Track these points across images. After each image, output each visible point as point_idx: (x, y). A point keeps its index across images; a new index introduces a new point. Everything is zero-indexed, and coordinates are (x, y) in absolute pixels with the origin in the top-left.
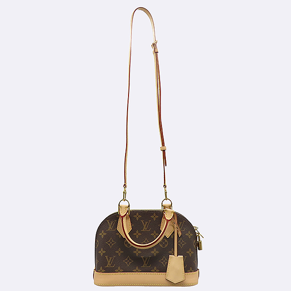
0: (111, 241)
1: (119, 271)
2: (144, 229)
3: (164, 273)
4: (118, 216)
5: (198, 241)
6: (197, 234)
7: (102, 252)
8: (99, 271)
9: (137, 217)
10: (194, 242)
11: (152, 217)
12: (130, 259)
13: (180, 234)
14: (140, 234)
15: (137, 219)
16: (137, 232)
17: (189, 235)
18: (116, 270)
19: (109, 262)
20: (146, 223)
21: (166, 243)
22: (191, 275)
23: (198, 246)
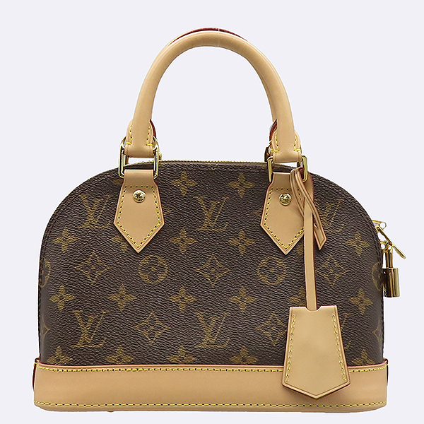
0: (94, 262)
1: (120, 361)
2: (208, 224)
3: (274, 368)
4: (115, 182)
5: (384, 267)
6: (383, 247)
7: (62, 298)
8: (52, 359)
9: (184, 185)
10: (375, 267)
11: (233, 185)
12: (158, 322)
13: (322, 239)
14: (191, 241)
15: (184, 191)
16: (183, 233)
17: (358, 244)
18: (110, 358)
19: (85, 330)
20: (214, 204)
21: (280, 271)
22: (364, 374)
23: (387, 283)
